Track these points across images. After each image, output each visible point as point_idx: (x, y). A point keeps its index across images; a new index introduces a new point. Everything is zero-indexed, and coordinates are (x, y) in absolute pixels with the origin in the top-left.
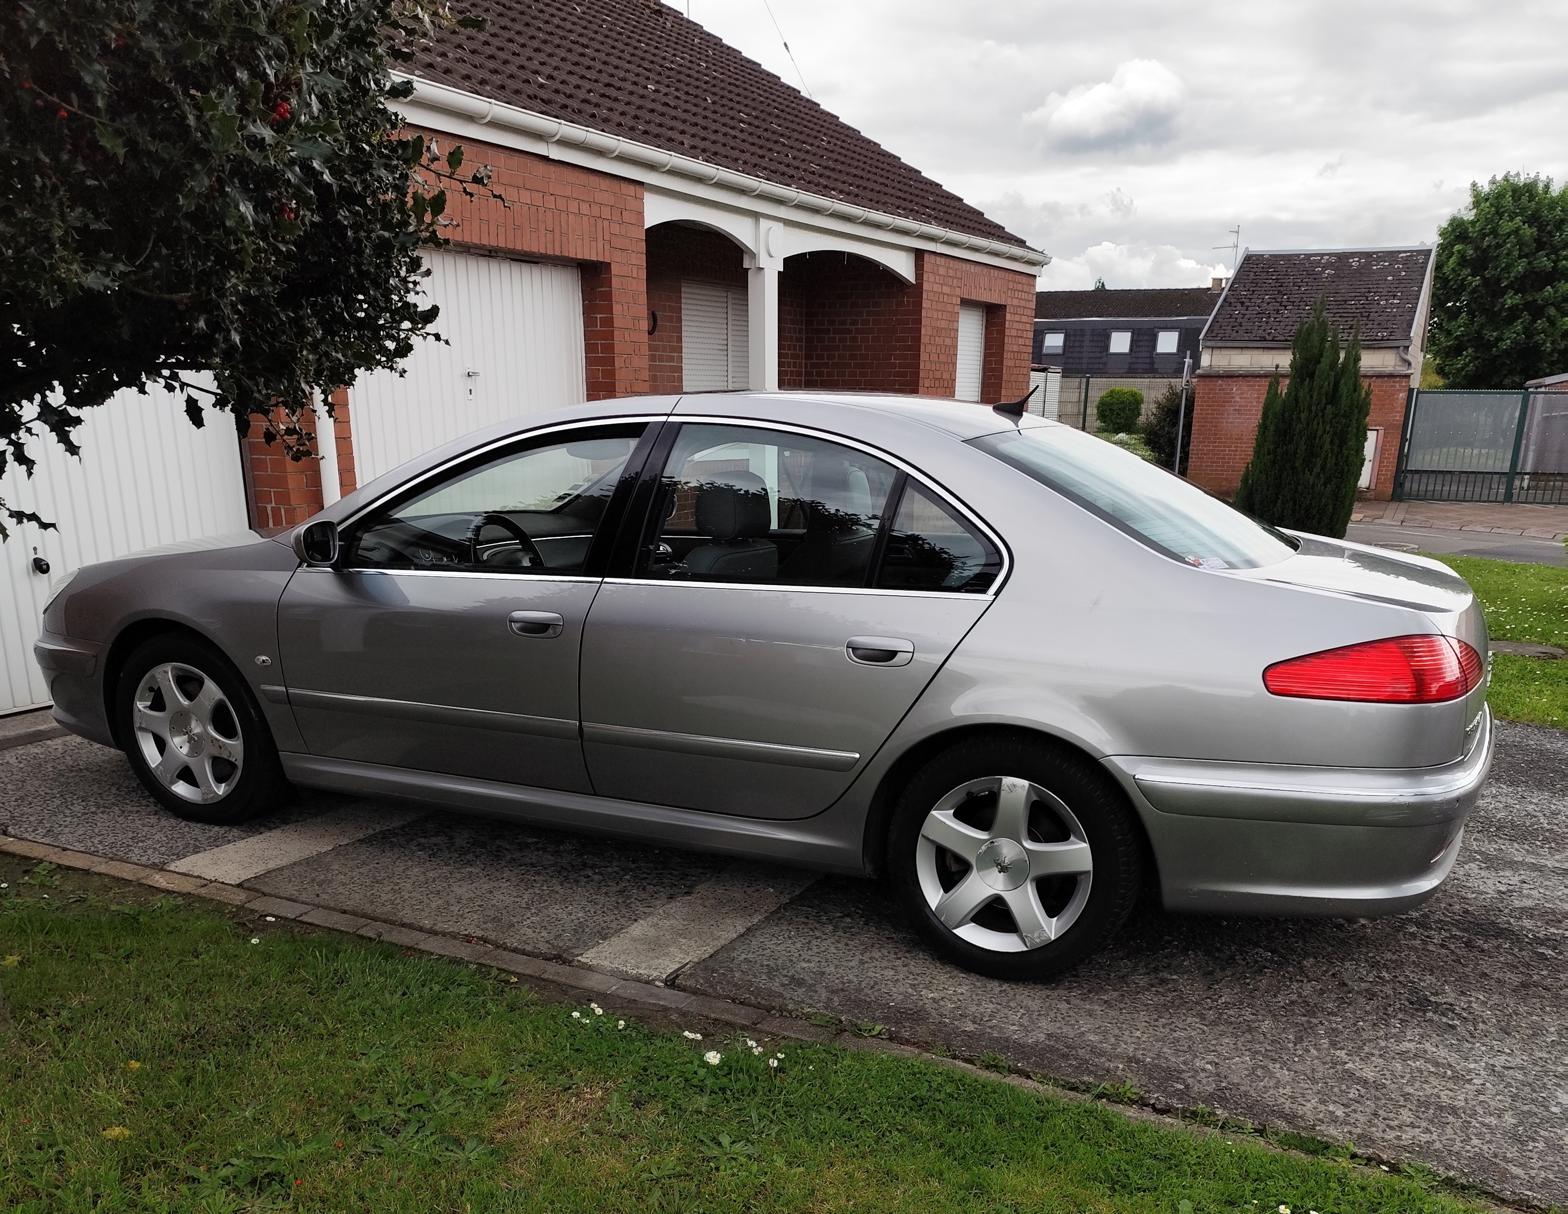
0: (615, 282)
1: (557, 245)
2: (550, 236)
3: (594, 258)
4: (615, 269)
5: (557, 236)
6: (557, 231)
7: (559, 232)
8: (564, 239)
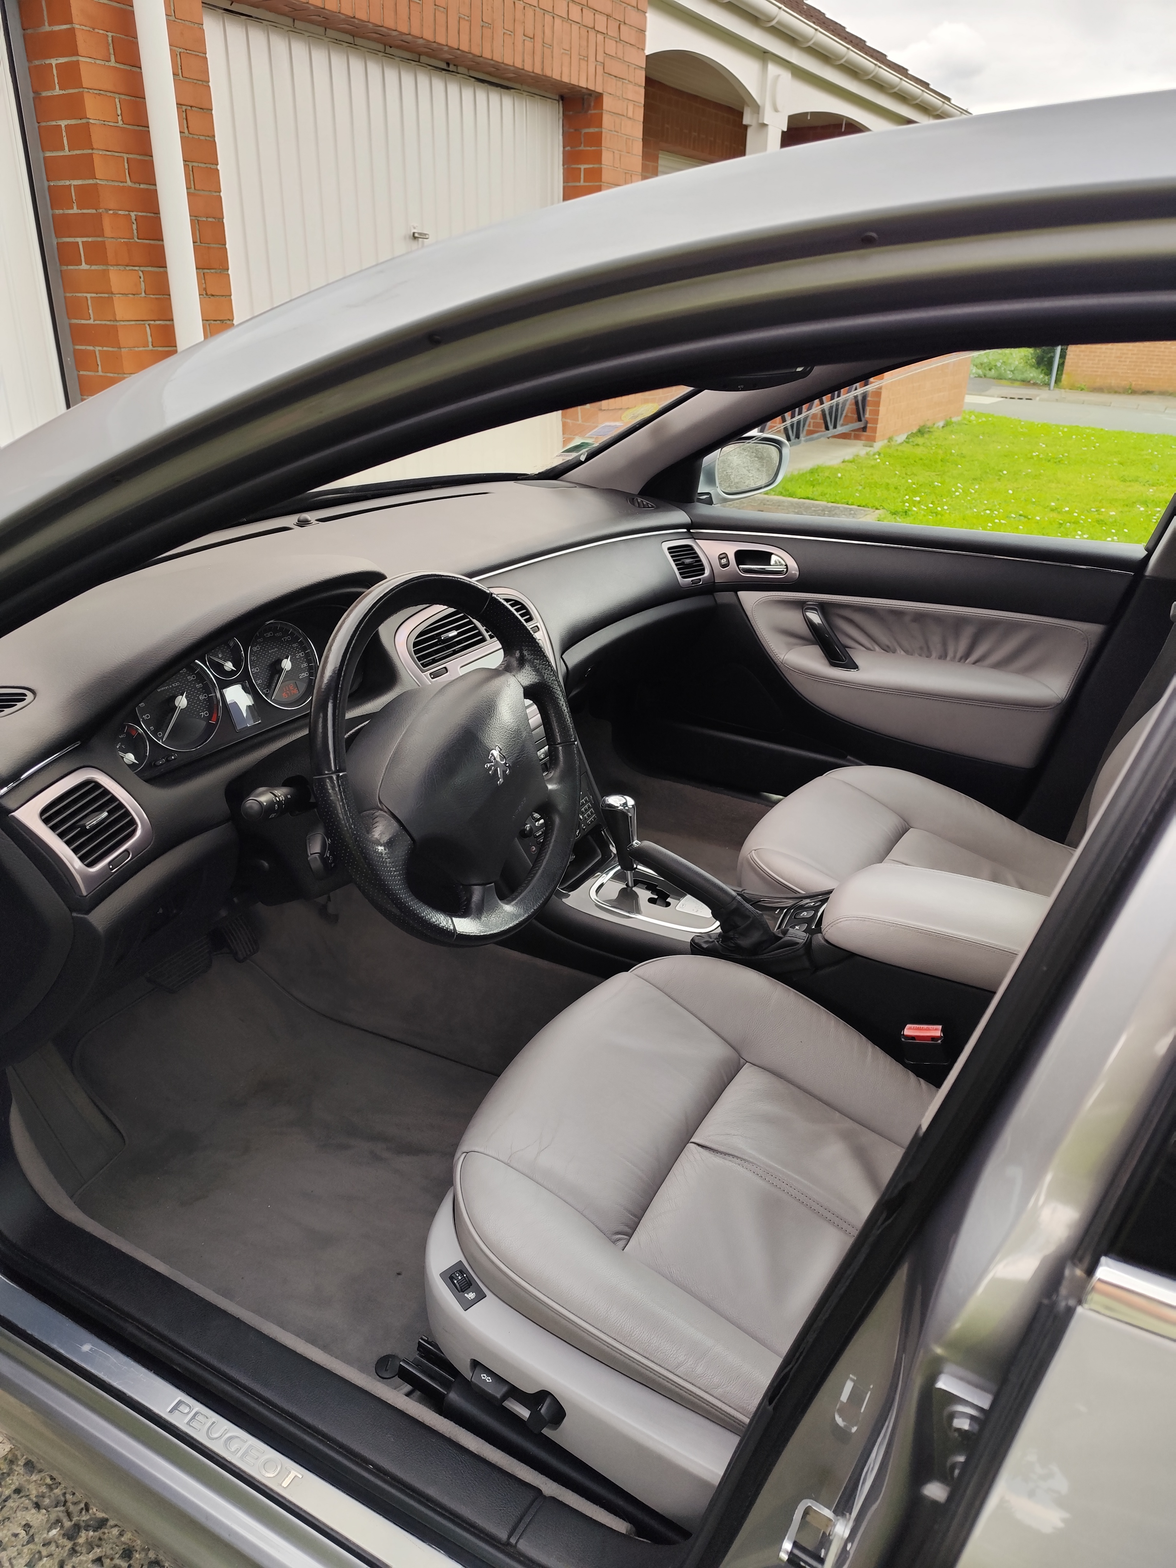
0: (607, 120)
1: (538, 59)
2: (529, 44)
3: (583, 84)
4: (608, 103)
5: (538, 47)
6: (538, 39)
7: (541, 41)
8: (547, 52)
